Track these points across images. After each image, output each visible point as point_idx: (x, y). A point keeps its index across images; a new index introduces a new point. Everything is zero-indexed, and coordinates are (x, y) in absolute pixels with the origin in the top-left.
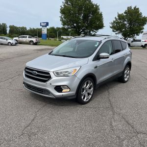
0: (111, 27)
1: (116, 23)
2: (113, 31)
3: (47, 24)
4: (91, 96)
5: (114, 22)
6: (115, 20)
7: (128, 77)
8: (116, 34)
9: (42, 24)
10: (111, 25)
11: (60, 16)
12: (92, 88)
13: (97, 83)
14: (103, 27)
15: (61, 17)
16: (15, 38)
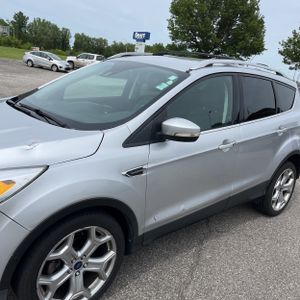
0: (280, 52)
1: (295, 44)
2: (285, 62)
3: (147, 36)
4: (102, 282)
5: (290, 41)
6: (292, 36)
7: (287, 197)
8: (291, 68)
9: (137, 35)
10: (282, 49)
11: (170, 18)
12: (111, 254)
13: (140, 233)
14: (263, 49)
15: (170, 21)
16: (70, 58)
